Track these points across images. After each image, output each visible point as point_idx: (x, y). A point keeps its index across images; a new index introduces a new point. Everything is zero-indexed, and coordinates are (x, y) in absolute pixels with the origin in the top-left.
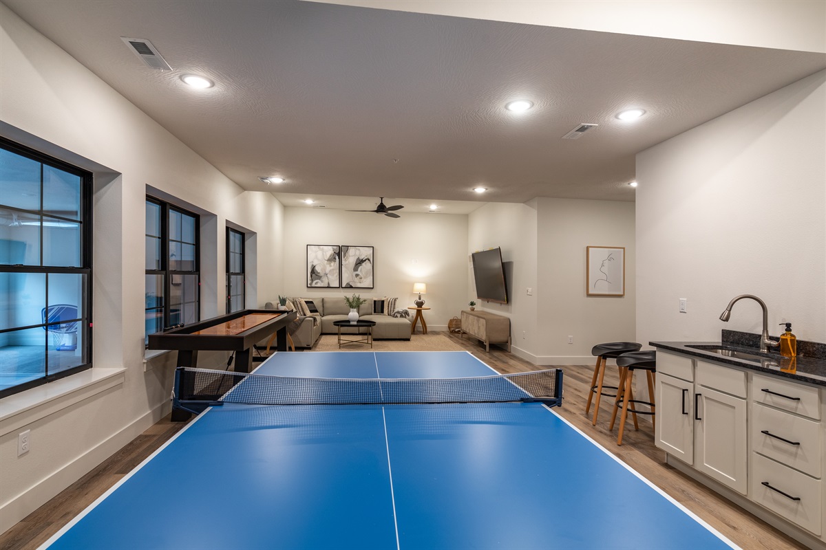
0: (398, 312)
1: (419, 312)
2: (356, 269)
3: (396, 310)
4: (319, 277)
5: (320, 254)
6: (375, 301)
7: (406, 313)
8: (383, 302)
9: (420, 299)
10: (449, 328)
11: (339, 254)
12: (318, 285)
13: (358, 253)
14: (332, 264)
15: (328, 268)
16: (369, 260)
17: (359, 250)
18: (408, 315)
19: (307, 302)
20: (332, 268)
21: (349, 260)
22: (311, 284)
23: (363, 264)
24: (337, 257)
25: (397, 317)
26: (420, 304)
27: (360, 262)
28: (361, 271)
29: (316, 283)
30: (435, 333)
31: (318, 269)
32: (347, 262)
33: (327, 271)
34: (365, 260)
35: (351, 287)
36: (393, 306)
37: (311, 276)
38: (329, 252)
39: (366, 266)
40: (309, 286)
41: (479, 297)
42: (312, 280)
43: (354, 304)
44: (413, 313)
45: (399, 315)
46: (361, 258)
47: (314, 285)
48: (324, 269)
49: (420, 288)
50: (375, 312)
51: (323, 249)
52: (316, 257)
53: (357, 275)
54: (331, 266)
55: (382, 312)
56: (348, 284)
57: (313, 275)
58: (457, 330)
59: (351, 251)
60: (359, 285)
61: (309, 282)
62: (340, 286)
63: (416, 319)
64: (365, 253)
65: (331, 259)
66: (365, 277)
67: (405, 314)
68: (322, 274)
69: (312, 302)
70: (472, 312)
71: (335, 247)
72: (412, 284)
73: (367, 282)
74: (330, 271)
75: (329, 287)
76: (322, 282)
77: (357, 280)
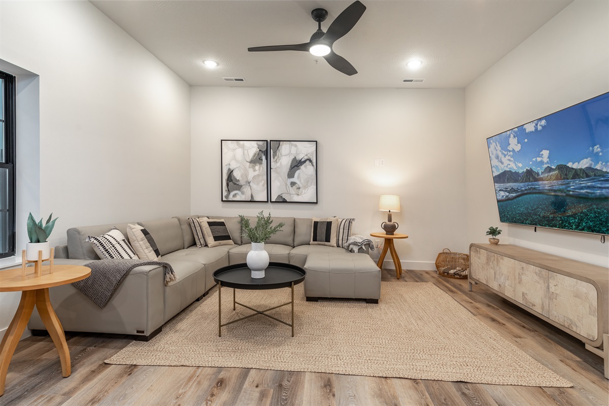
0: (355, 244)
1: (389, 242)
2: (291, 174)
3: (352, 239)
4: (238, 187)
5: (239, 152)
6: (316, 223)
7: (369, 244)
8: (329, 224)
9: (390, 220)
10: (437, 267)
11: (266, 153)
12: (238, 198)
13: (294, 150)
14: (257, 167)
15: (251, 174)
16: (310, 161)
17: (296, 146)
18: (372, 248)
19: (210, 224)
20: (256, 173)
21: (282, 162)
22: (227, 197)
23: (302, 167)
24: (264, 158)
25: (352, 251)
26: (390, 229)
27: (296, 165)
28: (298, 177)
29: (235, 195)
30: (417, 277)
31: (237, 175)
32: (278, 164)
33: (250, 178)
34: (305, 162)
35: (285, 201)
36: (346, 231)
37: (228, 185)
38: (252, 149)
39: (307, 171)
40: (224, 199)
41: (504, 218)
42: (229, 191)
43: (259, 234)
44: (379, 243)
45: (356, 249)
46: (299, 158)
47: (231, 198)
48: (246, 175)
49: (390, 203)
50: (315, 239)
51: (243, 146)
52: (234, 158)
53: (293, 184)
54: (255, 170)
55: (328, 239)
56: (280, 196)
57: (231, 183)
58: (452, 272)
59: (285, 148)
60: (296, 199)
61: (225, 193)
62: (269, 200)
63: (385, 252)
64: (305, 150)
65: (256, 161)
66: (306, 187)
67: (366, 247)
68: (242, 182)
69: (222, 224)
70: (494, 248)
71: (261, 143)
72: (377, 197)
73: (308, 195)
74: (254, 177)
75: (252, 201)
76: (243, 193)
77: (293, 190)
